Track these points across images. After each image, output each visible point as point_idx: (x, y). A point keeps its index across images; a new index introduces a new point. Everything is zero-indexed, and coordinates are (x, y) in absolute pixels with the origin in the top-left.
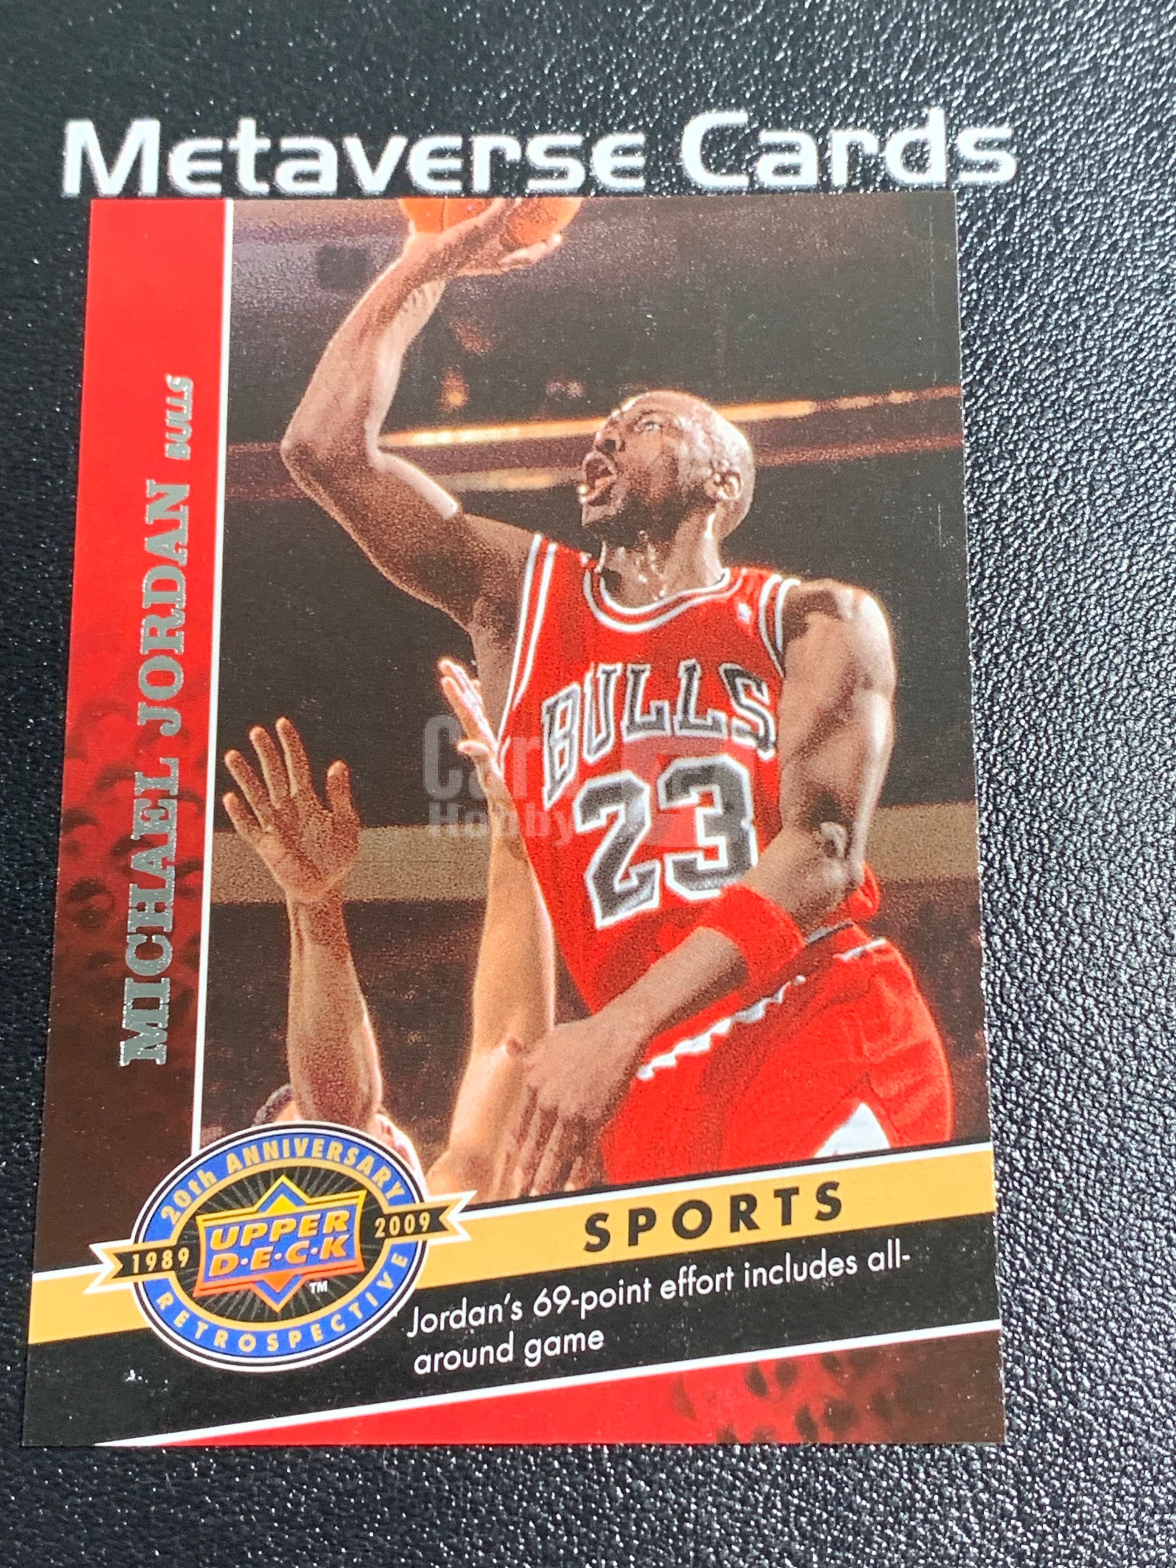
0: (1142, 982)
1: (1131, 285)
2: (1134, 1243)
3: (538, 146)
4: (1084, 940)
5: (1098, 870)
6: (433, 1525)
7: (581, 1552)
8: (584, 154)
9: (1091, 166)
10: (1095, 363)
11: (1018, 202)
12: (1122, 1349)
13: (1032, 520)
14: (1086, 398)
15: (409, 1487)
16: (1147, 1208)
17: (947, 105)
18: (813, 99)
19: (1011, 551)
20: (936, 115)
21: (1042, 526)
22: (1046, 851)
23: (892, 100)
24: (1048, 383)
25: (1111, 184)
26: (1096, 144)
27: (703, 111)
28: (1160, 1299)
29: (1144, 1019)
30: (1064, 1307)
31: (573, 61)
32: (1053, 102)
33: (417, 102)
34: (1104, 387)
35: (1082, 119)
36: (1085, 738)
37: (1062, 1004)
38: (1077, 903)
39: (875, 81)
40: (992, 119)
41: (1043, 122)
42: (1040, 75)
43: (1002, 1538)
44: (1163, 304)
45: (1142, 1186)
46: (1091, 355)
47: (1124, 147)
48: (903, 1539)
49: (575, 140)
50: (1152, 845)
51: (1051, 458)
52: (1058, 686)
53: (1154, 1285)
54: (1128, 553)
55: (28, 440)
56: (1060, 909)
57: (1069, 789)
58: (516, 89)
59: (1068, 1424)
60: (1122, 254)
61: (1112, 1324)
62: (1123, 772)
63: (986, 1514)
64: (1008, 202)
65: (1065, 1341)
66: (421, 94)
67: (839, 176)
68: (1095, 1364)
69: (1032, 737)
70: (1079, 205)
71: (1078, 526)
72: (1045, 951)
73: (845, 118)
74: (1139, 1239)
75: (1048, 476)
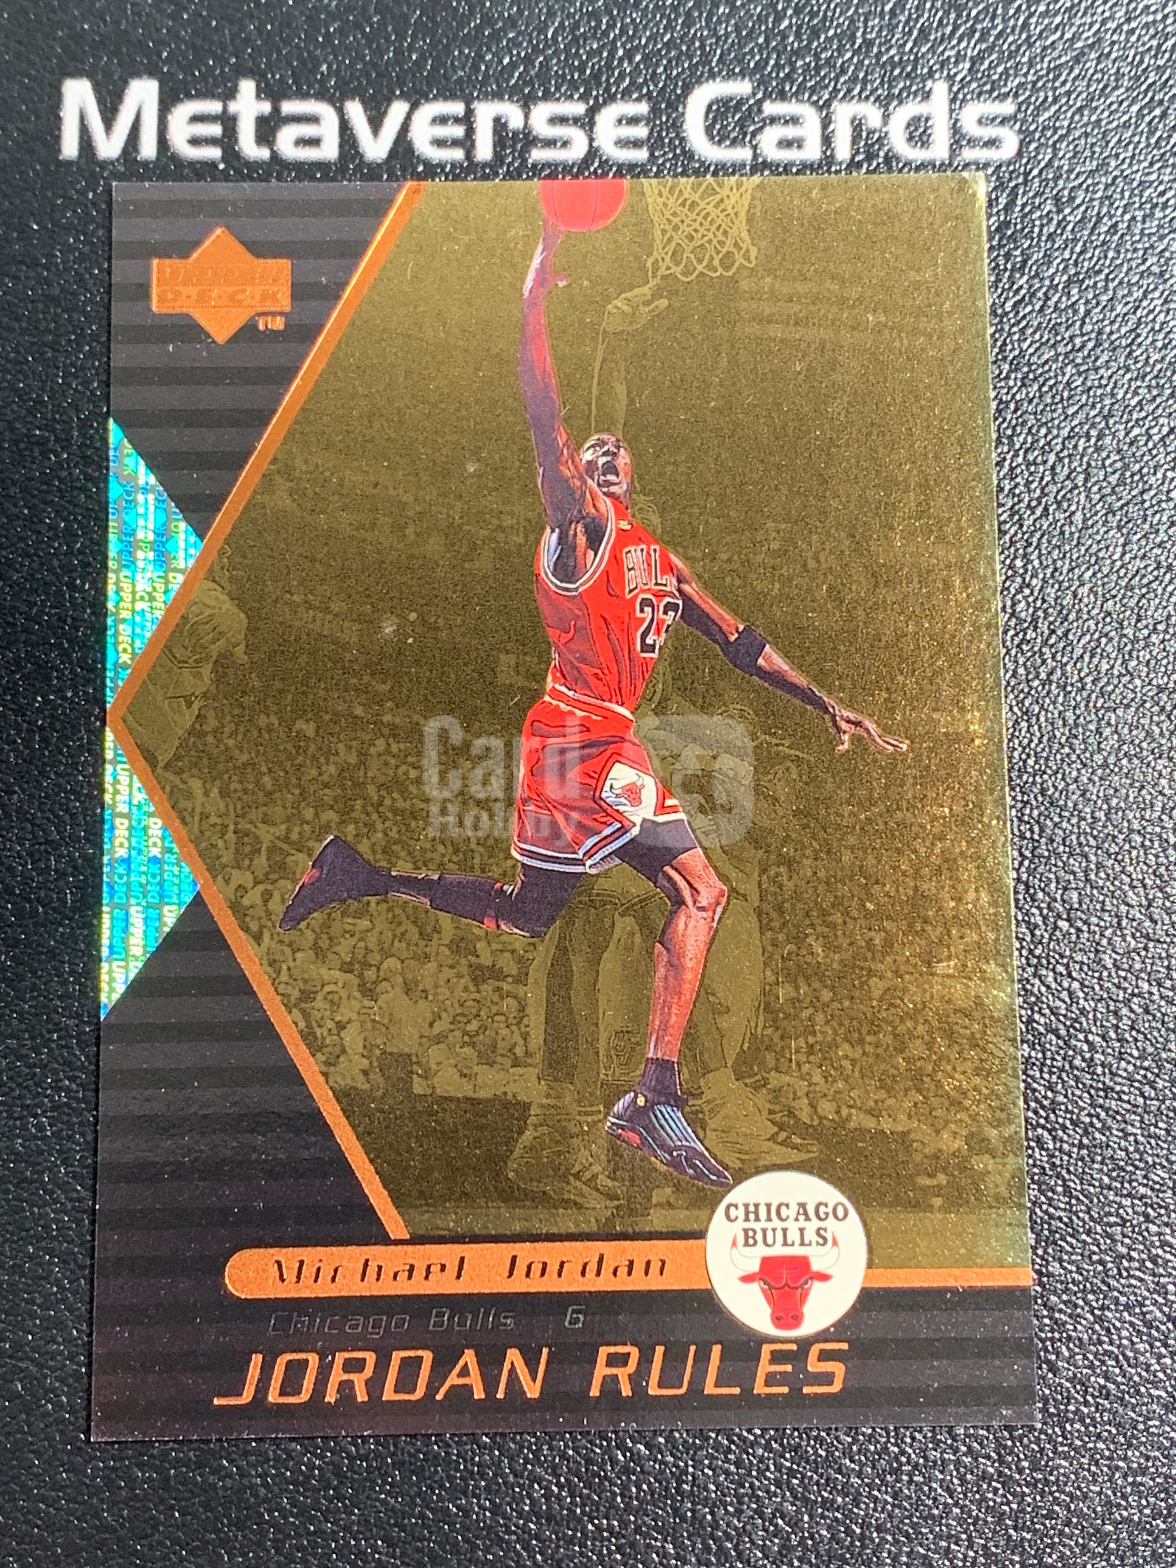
0: (1126, 966)
1: (1130, 269)
2: (1112, 1219)
3: (541, 112)
4: (1071, 926)
5: (1085, 856)
6: (442, 1487)
7: (583, 1513)
8: (587, 123)
9: (1093, 145)
10: (1093, 349)
11: (1021, 180)
12: (1100, 1320)
13: (1029, 506)
14: (1083, 383)
15: (420, 1451)
16: (1126, 1185)
17: (950, 78)
18: (818, 68)
19: (1007, 537)
20: (940, 89)
21: (1038, 513)
22: (1036, 837)
23: (897, 72)
24: (1047, 368)
25: (1113, 164)
26: (1099, 121)
27: (707, 80)
28: (1137, 1273)
29: (1127, 1002)
30: (1045, 1279)
31: (576, 26)
32: (1056, 78)
33: (419, 64)
34: (1102, 371)
35: (1084, 95)
36: (1076, 725)
37: (1048, 987)
38: (1065, 889)
39: (880, 52)
40: (995, 94)
41: (1046, 98)
42: (1045, 48)
43: (984, 1499)
44: (1161, 287)
45: (1122, 1163)
46: (1090, 340)
47: (1126, 125)
48: (890, 1500)
49: (578, 108)
50: (1139, 832)
51: (1049, 443)
52: (1051, 673)
53: (1131, 1259)
54: (1121, 541)
55: (31, 412)
56: (1049, 894)
57: (1060, 776)
58: (519, 54)
59: (1047, 1392)
60: (1122, 235)
61: (1091, 1297)
62: (1112, 760)
63: (969, 1476)
64: (1010, 180)
65: (1045, 1313)
66: (423, 58)
67: (843, 151)
68: (1074, 1334)
69: (1024, 724)
70: (1081, 185)
71: (1074, 513)
72: (1033, 935)
73: (849, 91)
74: (1118, 1215)
75: (1045, 462)
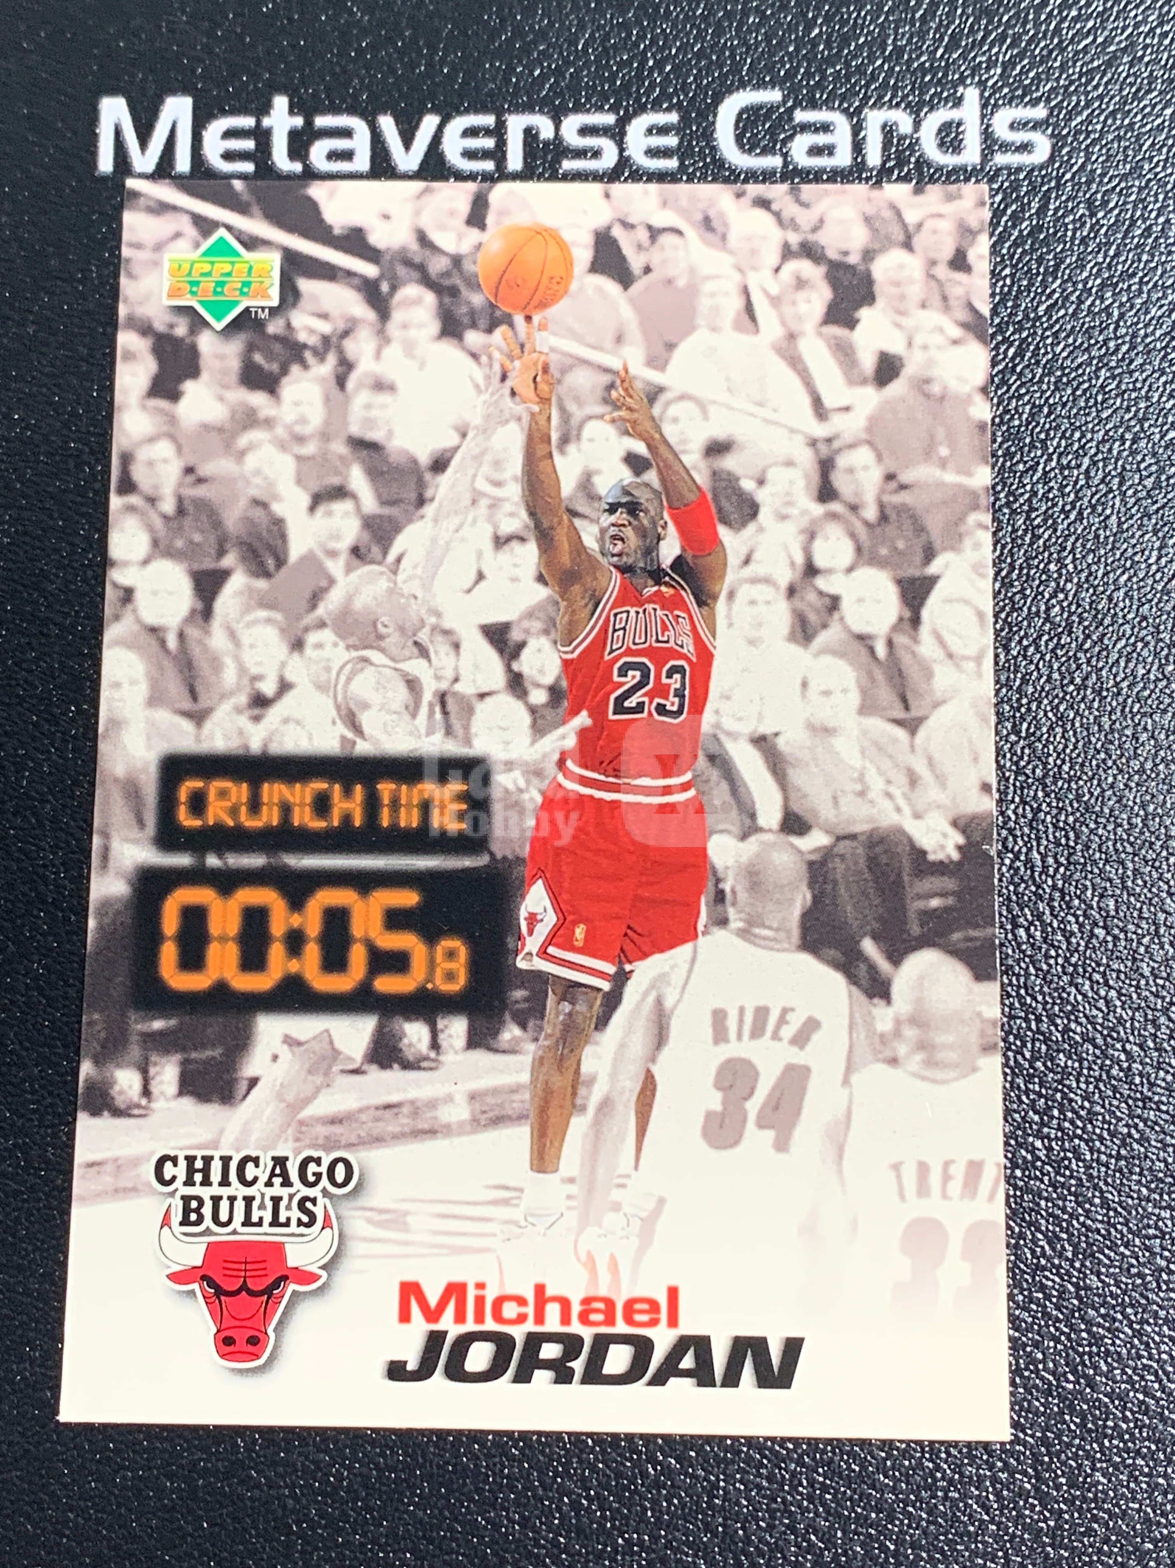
0: (1164, 975)
1: (1164, 272)
2: (1151, 1231)
3: (571, 125)
4: (1108, 933)
5: (1122, 863)
6: (471, 1500)
7: (613, 1526)
8: (617, 134)
9: (1126, 148)
10: (1128, 352)
11: (1053, 184)
12: (1138, 1334)
13: (1062, 510)
14: (1118, 386)
15: (448, 1463)
16: (1166, 1197)
17: (982, 84)
18: (848, 77)
19: (1041, 542)
20: (971, 95)
21: (1072, 517)
22: (1072, 844)
23: (927, 79)
24: (1080, 371)
25: (1146, 167)
26: (1132, 124)
27: (738, 89)
30: (1083, 1293)
31: (606, 37)
32: (1089, 82)
33: (451, 78)
34: (1136, 374)
35: (1117, 98)
36: (1112, 731)
37: (1085, 996)
38: (1102, 896)
39: (911, 59)
40: (1027, 99)
41: (1079, 102)
42: (1077, 53)
45: (1161, 1175)
46: (1124, 343)
47: (1160, 128)
48: (924, 1516)
49: (609, 119)
51: (1082, 447)
52: (1086, 678)
56: (1085, 902)
58: (549, 66)
59: (1085, 1407)
60: (1157, 238)
61: (1129, 1310)
62: (1149, 765)
63: (1005, 1493)
64: (1042, 184)
65: (1083, 1327)
66: (454, 70)
67: (874, 157)
68: (1112, 1348)
69: (1059, 730)
70: (1114, 188)
71: (1108, 517)
72: (1069, 943)
73: (880, 97)
74: (1157, 1228)
75: (1079, 466)
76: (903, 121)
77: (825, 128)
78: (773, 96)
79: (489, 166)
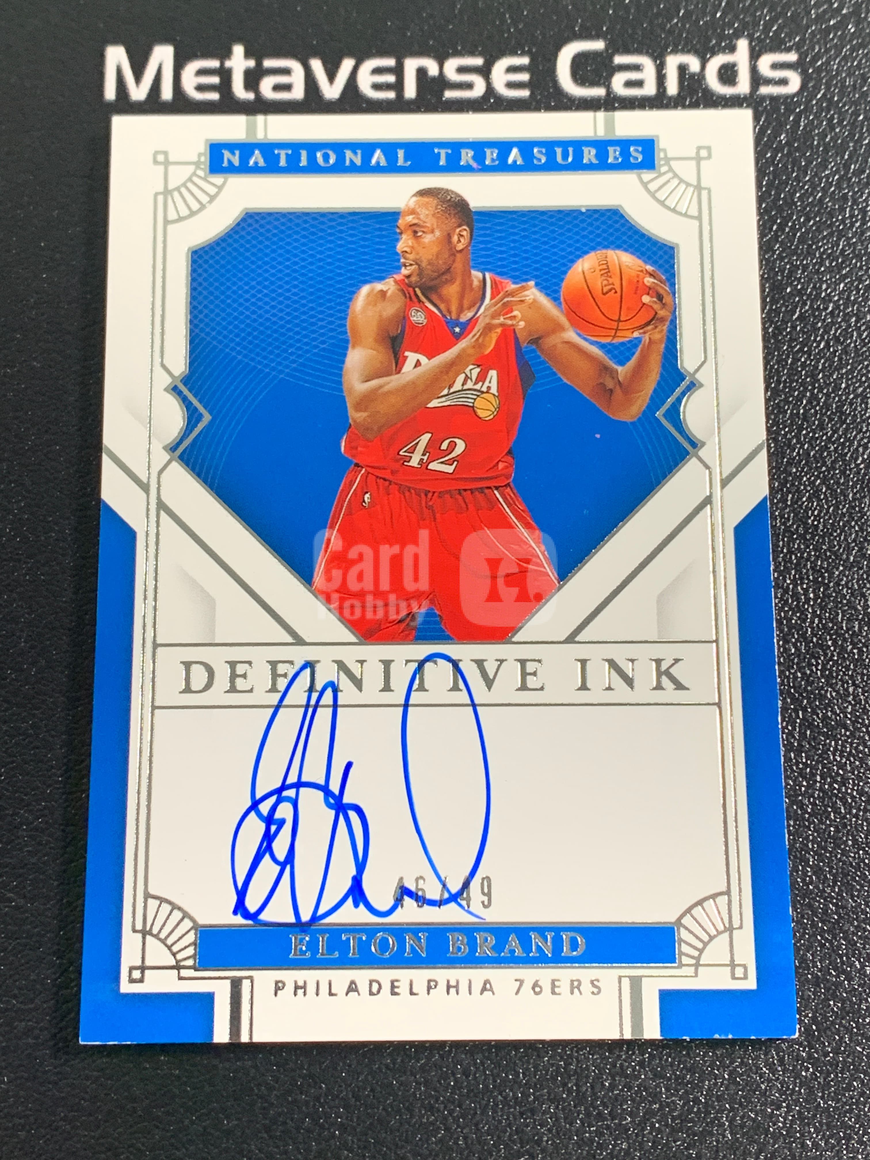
3: (451, 66)
4: (854, 647)
8: (485, 71)
9: (855, 82)
11: (802, 108)
13: (815, 341)
17: (750, 37)
18: (653, 32)
19: (799, 364)
20: (743, 45)
21: (822, 346)
22: (826, 582)
23: (710, 33)
24: (825, 241)
26: (859, 66)
27: (572, 40)
32: (827, 35)
33: (362, 33)
35: (848, 47)
37: (838, 692)
39: (697, 18)
40: (783, 48)
41: (820, 50)
42: (818, 15)
46: (856, 221)
49: (478, 61)
51: (828, 295)
52: (834, 462)
56: (837, 624)
57: (843, 537)
58: (435, 24)
59: (844, 994)
64: (795, 108)
65: (841, 935)
66: (365, 27)
67: (672, 88)
69: (815, 500)
70: (847, 111)
71: (848, 345)
72: (825, 654)
73: (676, 46)
75: (826, 309)
76: (694, 64)
77: (637, 68)
78: (599, 45)
79: (391, 95)
